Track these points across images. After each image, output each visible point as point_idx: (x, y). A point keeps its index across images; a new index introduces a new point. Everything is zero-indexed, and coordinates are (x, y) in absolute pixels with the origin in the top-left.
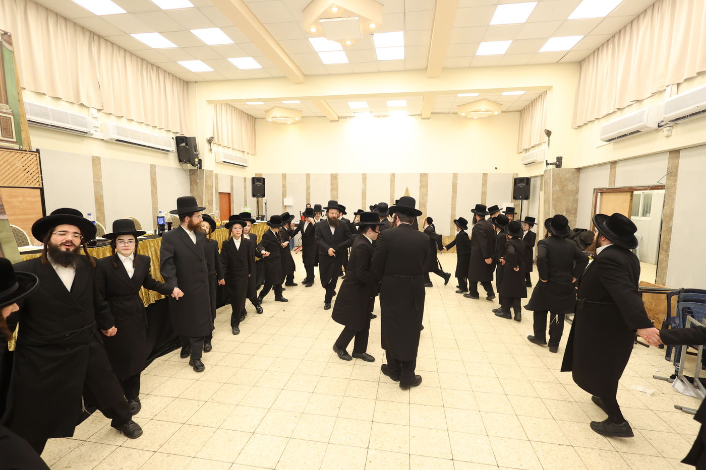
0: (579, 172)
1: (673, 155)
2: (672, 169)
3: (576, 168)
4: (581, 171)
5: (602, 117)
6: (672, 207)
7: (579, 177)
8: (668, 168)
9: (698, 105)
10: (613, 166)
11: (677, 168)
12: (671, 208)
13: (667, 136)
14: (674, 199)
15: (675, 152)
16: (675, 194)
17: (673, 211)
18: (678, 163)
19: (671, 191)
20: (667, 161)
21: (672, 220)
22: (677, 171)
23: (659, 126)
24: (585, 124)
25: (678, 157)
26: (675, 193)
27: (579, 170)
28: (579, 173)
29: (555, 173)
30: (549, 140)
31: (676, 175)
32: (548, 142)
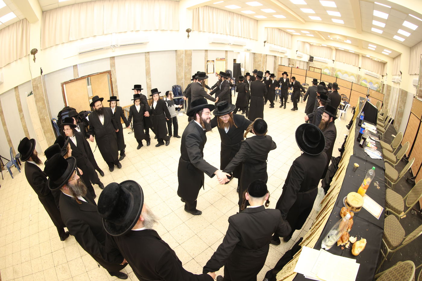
1: (111, 59)
2: (112, 64)
8: (110, 64)
10: (75, 67)
11: (114, 63)
12: (115, 78)
13: (114, 51)
19: (114, 72)
20: (109, 61)
30: (34, 56)
31: (114, 66)
32: (33, 58)
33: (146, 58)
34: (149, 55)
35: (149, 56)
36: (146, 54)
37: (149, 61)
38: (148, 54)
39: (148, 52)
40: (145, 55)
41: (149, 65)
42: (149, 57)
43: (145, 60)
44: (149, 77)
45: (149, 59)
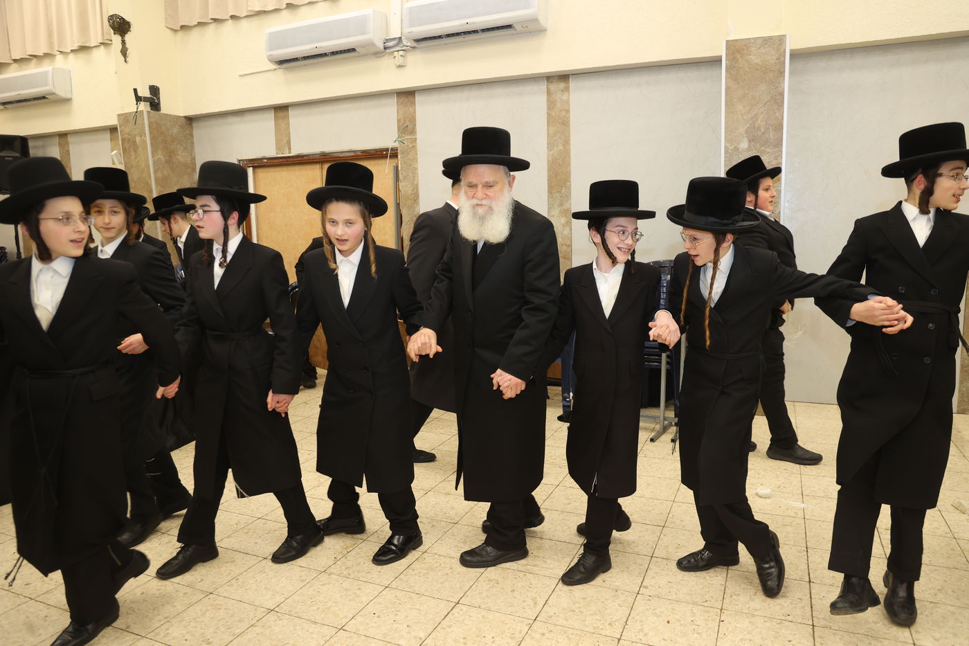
0: (191, 124)
1: (403, 99)
2: (405, 120)
3: (185, 117)
4: (194, 125)
5: (247, 16)
6: (415, 182)
7: (192, 135)
8: (399, 121)
9: (469, 20)
10: (281, 114)
11: (413, 120)
12: (413, 184)
13: (400, 66)
14: (416, 169)
15: (407, 95)
16: (417, 162)
17: (417, 189)
18: (415, 112)
19: (410, 157)
20: (395, 108)
21: (418, 203)
22: (415, 125)
23: (385, 48)
24: (200, 24)
25: (413, 103)
26: (415, 159)
27: (190, 120)
28: (192, 128)
29: (152, 120)
30: (123, 42)
31: (413, 132)
32: (121, 47)
33: (551, 104)
34: (567, 89)
35: (565, 97)
36: (553, 87)
37: (565, 123)
38: (562, 85)
39: (564, 77)
40: (549, 93)
41: (567, 142)
42: (568, 102)
43: (549, 115)
44: (561, 204)
45: (568, 111)
